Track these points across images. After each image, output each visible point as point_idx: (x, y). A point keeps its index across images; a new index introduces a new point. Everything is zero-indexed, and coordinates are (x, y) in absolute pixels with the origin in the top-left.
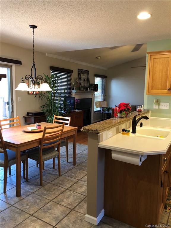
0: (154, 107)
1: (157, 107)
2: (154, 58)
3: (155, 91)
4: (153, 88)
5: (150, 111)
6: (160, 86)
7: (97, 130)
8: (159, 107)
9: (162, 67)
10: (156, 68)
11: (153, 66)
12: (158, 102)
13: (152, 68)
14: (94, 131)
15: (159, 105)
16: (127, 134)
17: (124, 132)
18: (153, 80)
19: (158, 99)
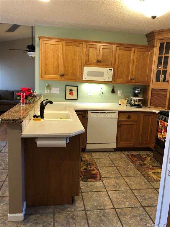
0: (46, 92)
1: (49, 92)
2: (46, 44)
3: (47, 76)
4: (46, 74)
5: (42, 96)
6: (52, 72)
7: (20, 119)
8: (50, 92)
9: (53, 53)
10: (48, 54)
11: (45, 51)
12: (49, 87)
13: (44, 53)
14: (17, 120)
15: (50, 90)
16: (39, 120)
17: (35, 118)
18: (46, 65)
19: (49, 84)
